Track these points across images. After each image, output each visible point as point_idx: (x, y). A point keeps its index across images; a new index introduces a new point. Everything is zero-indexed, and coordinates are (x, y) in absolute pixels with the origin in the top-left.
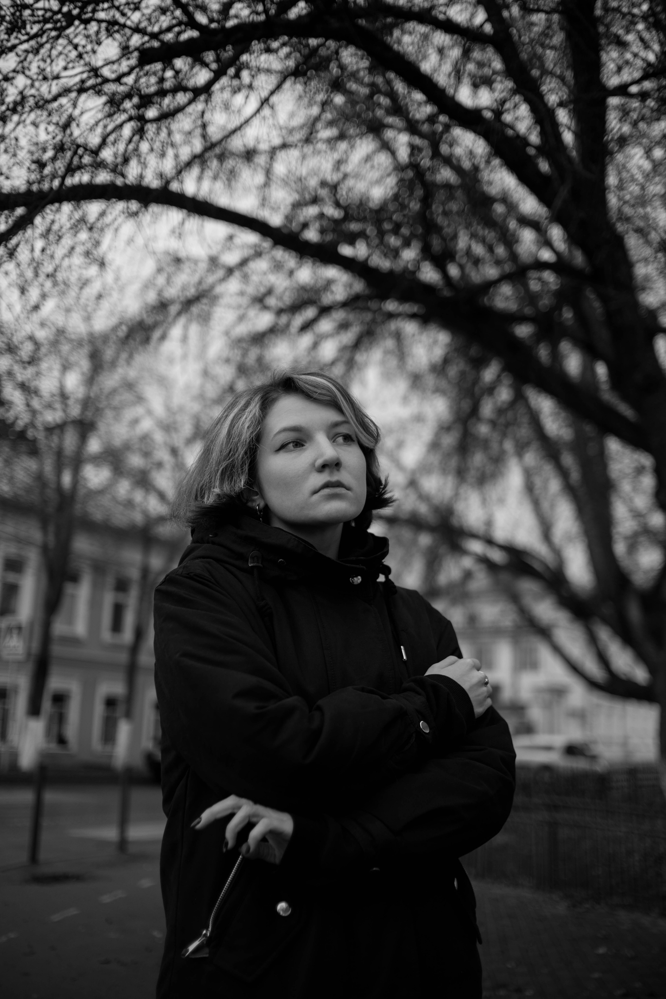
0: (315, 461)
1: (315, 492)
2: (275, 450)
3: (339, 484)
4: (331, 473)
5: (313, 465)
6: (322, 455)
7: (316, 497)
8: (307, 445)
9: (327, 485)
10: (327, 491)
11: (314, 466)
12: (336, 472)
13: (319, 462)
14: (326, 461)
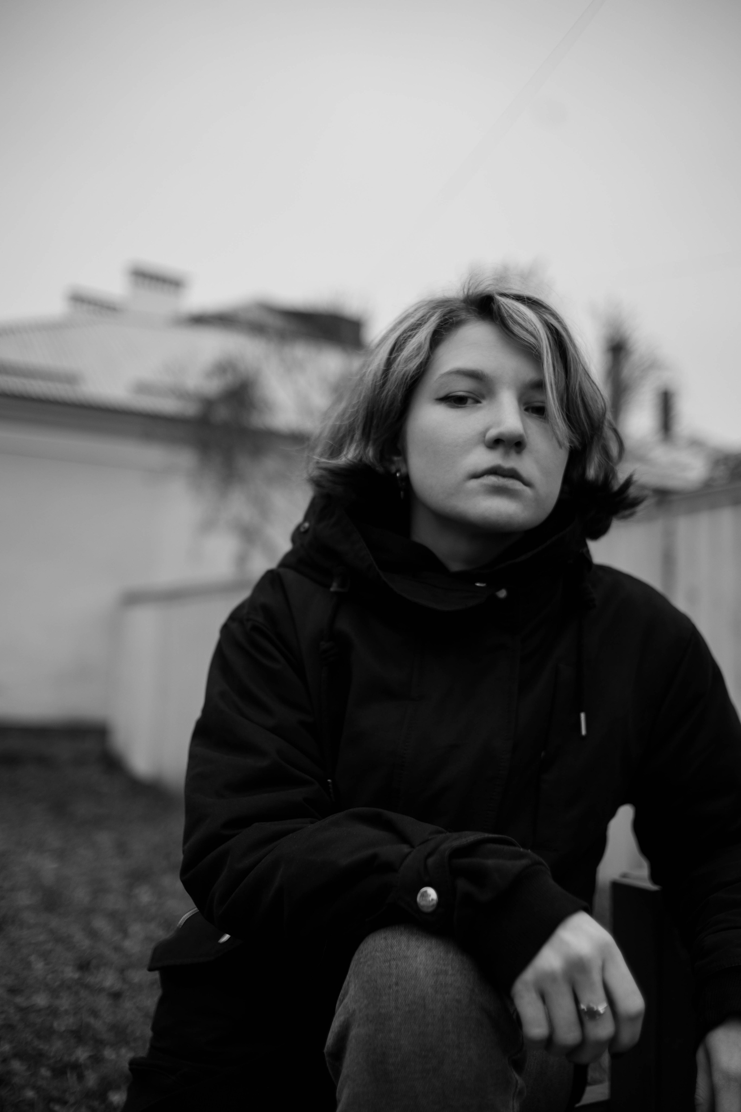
0: (487, 430)
1: (476, 476)
2: (436, 397)
3: (513, 474)
4: (506, 454)
5: (484, 433)
6: (499, 424)
7: (474, 483)
8: (484, 403)
9: (494, 471)
10: (492, 480)
11: (484, 437)
12: (513, 455)
13: (493, 433)
14: (501, 434)
